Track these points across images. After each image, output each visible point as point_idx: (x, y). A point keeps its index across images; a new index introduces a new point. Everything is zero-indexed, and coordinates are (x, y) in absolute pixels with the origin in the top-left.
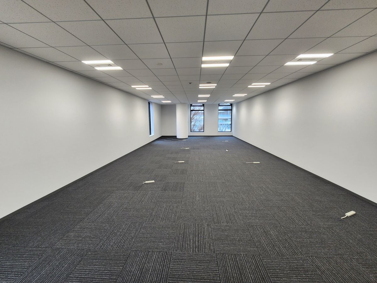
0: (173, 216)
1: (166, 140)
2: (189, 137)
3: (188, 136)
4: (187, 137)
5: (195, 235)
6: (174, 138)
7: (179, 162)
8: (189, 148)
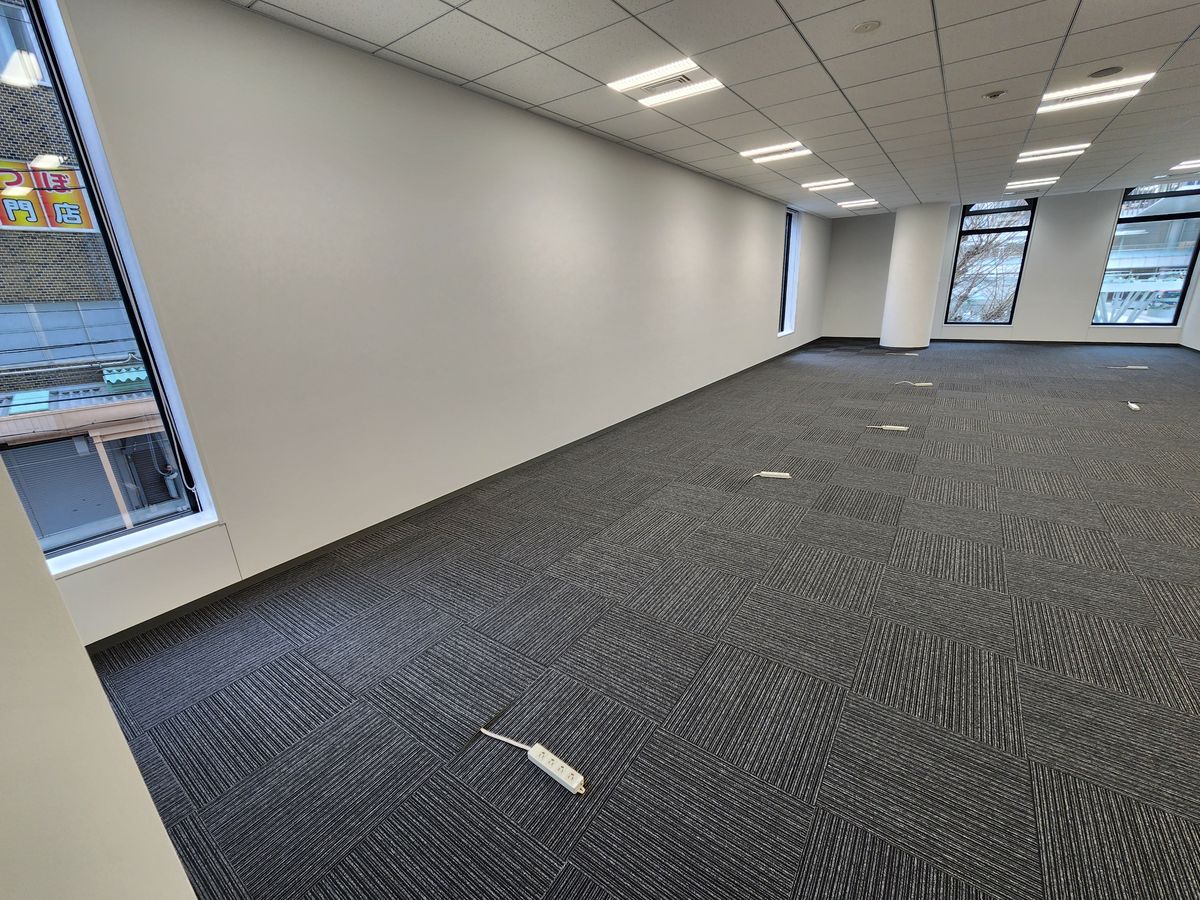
0: (853, 592)
1: (837, 353)
2: (934, 344)
3: (932, 341)
4: (928, 344)
5: (939, 672)
6: (871, 344)
7: (884, 427)
8: (931, 384)
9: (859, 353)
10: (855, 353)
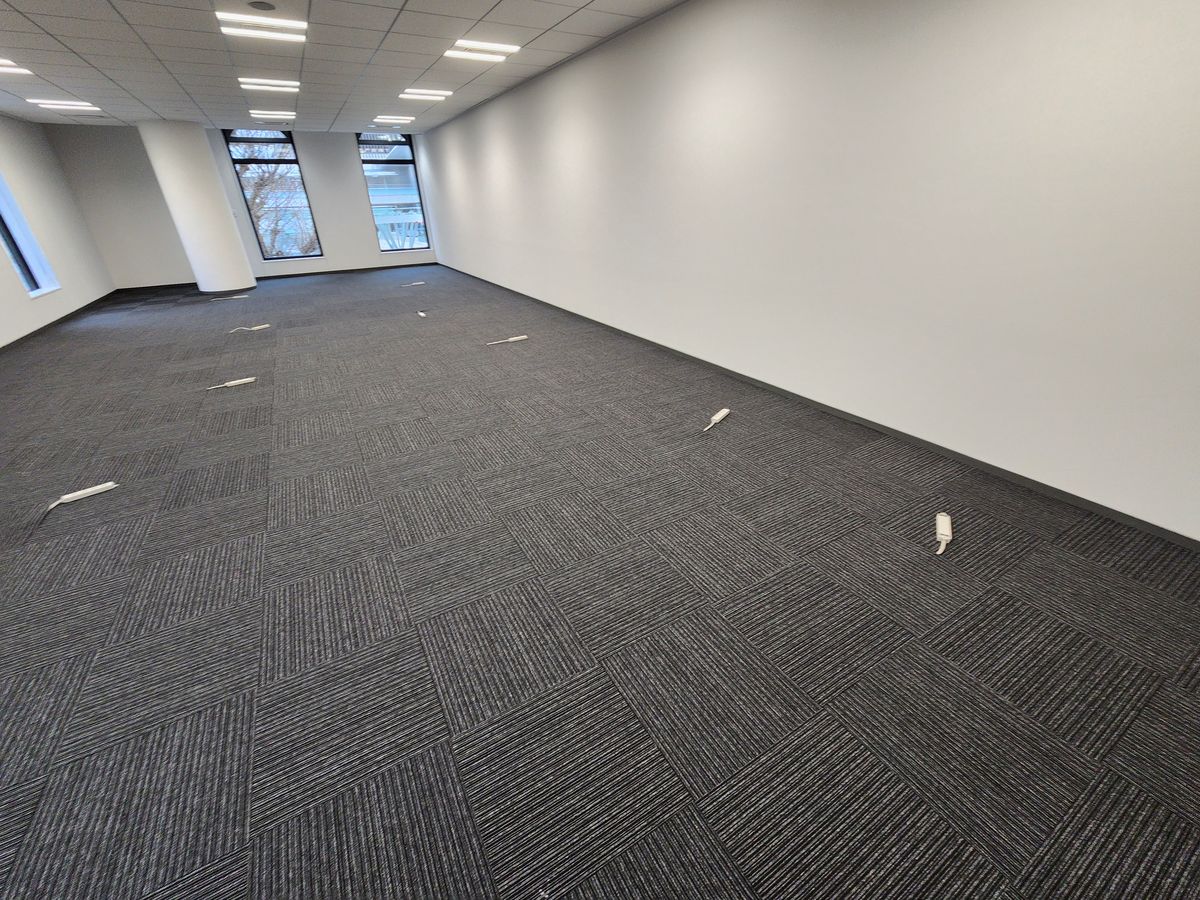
1: (144, 308)
2: (261, 283)
3: (258, 279)
4: (254, 283)
5: (337, 604)
6: (187, 291)
7: (227, 384)
8: (267, 326)
9: (177, 303)
10: (171, 305)
